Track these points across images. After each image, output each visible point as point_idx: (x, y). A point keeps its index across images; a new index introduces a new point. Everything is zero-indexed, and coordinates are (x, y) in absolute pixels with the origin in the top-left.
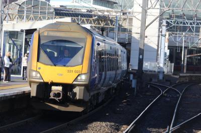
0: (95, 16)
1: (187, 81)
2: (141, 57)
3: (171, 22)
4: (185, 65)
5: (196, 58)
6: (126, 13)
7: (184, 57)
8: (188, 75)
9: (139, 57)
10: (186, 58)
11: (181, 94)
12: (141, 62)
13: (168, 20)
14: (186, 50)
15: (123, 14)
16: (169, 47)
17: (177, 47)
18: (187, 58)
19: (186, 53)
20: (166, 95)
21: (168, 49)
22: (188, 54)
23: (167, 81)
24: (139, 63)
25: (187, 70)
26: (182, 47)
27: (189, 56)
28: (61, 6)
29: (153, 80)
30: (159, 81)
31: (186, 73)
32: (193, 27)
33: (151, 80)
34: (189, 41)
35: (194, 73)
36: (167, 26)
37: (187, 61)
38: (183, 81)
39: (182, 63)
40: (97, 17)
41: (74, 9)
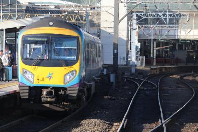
0: (65, 12)
1: (158, 73)
2: (116, 51)
3: (141, 15)
4: (155, 57)
5: (165, 50)
6: (94, 8)
8: (159, 67)
9: (114, 51)
10: (155, 51)
12: (115, 56)
13: (138, 14)
14: (155, 43)
15: (91, 9)
16: (139, 41)
17: (145, 40)
18: (157, 50)
21: (138, 42)
22: (157, 47)
23: (139, 74)
24: (114, 58)
25: (156, 62)
26: (151, 40)
27: (158, 48)
28: (29, 3)
29: (126, 74)
30: (132, 74)
31: (156, 65)
32: (166, 19)
33: (123, 74)
34: (158, 33)
35: (163, 65)
36: (137, 20)
37: (157, 54)
38: (154, 74)
39: (152, 55)
40: (67, 13)
41: (42, 6)
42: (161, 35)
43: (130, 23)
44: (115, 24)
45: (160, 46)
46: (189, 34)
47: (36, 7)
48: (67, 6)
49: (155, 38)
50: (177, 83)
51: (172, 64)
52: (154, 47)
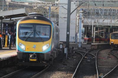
1: (96, 48)
4: (94, 37)
7: (93, 32)
8: (97, 44)
9: (67, 33)
10: (94, 33)
11: (96, 57)
12: (68, 36)
14: (95, 28)
15: (52, 5)
16: (84, 26)
17: (88, 26)
18: (96, 33)
19: (95, 30)
20: (86, 57)
22: (96, 31)
23: (83, 48)
24: (67, 37)
25: (95, 41)
26: (92, 26)
28: (11, 1)
30: (79, 48)
31: (95, 43)
37: (95, 35)
38: (94, 48)
39: (92, 36)
40: (36, 8)
41: (20, 3)
42: (99, 23)
43: (78, 15)
44: (68, 15)
45: (97, 30)
46: (117, 23)
47: (15, 3)
48: (36, 3)
49: (94, 25)
50: (109, 55)
51: (105, 42)
52: (93, 31)
